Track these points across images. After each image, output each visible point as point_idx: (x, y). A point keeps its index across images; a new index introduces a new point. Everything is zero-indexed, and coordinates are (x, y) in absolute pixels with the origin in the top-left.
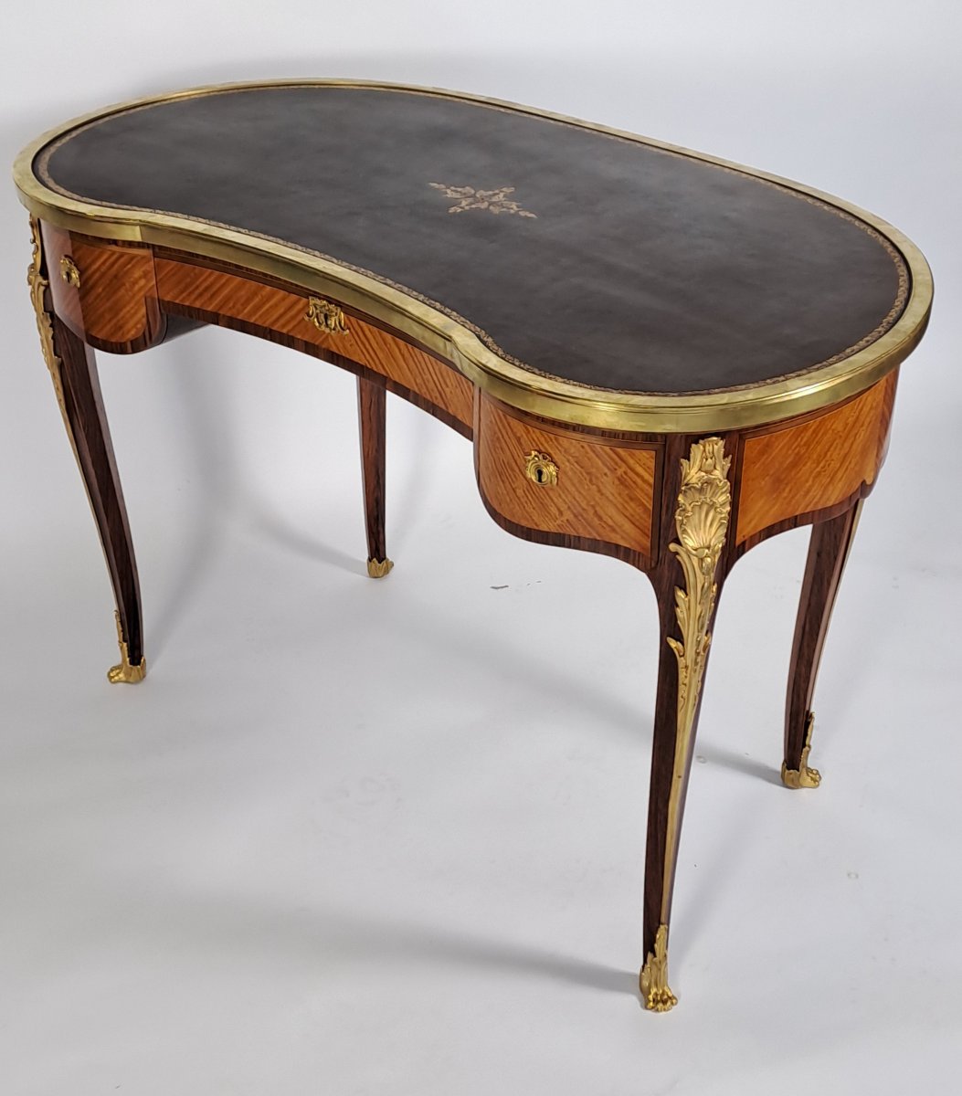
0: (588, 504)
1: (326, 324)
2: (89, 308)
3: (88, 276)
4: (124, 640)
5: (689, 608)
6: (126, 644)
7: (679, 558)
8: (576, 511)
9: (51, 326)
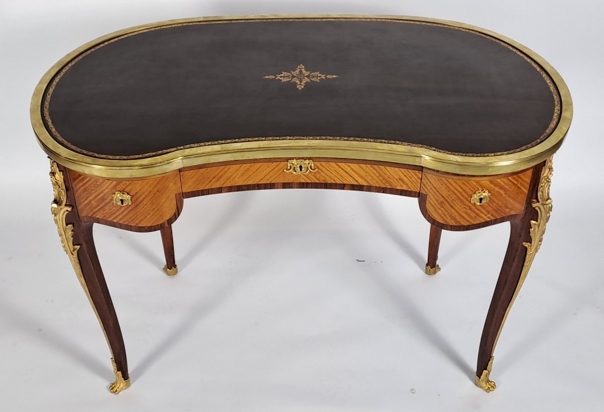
0: (502, 204)
1: (301, 170)
2: (138, 213)
3: (138, 197)
4: (118, 371)
5: (539, 227)
6: (120, 372)
7: (537, 208)
8: (496, 209)
9: (72, 231)
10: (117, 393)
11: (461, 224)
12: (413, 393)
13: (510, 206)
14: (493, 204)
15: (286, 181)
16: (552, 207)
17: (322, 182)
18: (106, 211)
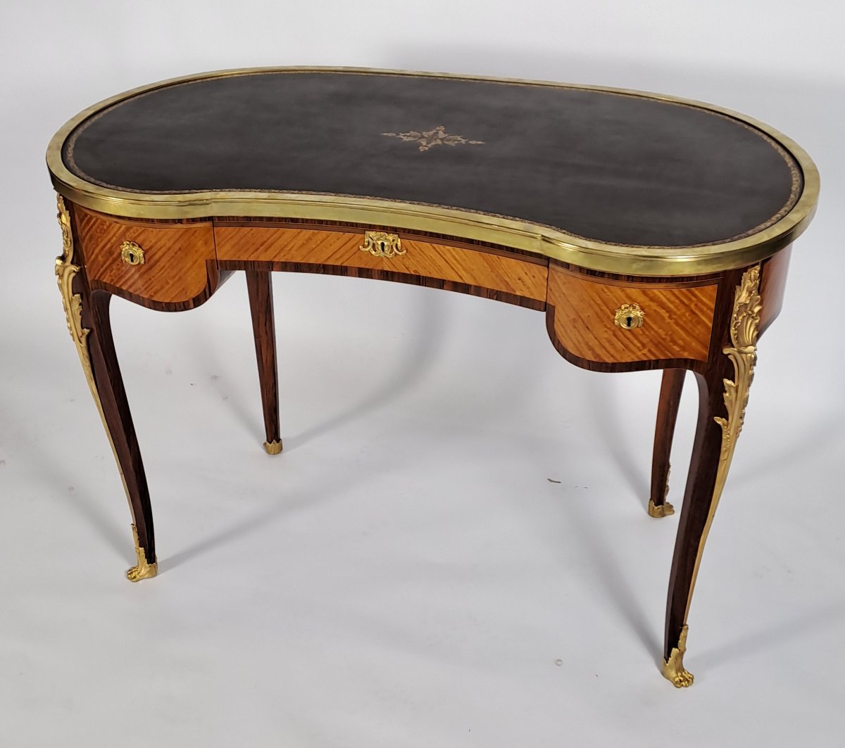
0: (666, 335)
1: (383, 250)
2: (152, 279)
3: (153, 253)
4: (141, 546)
5: (737, 392)
6: (143, 548)
7: (731, 357)
8: (656, 342)
9: (80, 304)
10: (135, 580)
11: (601, 359)
12: (559, 665)
13: (681, 342)
14: (650, 332)
15: (363, 266)
16: (755, 358)
17: (413, 273)
18: (114, 271)
